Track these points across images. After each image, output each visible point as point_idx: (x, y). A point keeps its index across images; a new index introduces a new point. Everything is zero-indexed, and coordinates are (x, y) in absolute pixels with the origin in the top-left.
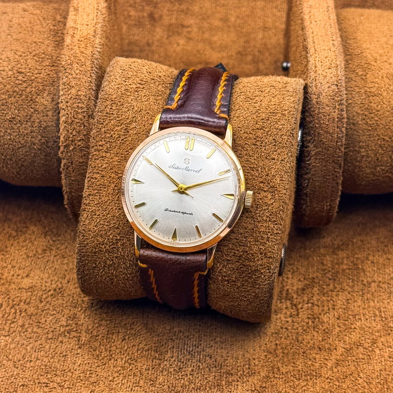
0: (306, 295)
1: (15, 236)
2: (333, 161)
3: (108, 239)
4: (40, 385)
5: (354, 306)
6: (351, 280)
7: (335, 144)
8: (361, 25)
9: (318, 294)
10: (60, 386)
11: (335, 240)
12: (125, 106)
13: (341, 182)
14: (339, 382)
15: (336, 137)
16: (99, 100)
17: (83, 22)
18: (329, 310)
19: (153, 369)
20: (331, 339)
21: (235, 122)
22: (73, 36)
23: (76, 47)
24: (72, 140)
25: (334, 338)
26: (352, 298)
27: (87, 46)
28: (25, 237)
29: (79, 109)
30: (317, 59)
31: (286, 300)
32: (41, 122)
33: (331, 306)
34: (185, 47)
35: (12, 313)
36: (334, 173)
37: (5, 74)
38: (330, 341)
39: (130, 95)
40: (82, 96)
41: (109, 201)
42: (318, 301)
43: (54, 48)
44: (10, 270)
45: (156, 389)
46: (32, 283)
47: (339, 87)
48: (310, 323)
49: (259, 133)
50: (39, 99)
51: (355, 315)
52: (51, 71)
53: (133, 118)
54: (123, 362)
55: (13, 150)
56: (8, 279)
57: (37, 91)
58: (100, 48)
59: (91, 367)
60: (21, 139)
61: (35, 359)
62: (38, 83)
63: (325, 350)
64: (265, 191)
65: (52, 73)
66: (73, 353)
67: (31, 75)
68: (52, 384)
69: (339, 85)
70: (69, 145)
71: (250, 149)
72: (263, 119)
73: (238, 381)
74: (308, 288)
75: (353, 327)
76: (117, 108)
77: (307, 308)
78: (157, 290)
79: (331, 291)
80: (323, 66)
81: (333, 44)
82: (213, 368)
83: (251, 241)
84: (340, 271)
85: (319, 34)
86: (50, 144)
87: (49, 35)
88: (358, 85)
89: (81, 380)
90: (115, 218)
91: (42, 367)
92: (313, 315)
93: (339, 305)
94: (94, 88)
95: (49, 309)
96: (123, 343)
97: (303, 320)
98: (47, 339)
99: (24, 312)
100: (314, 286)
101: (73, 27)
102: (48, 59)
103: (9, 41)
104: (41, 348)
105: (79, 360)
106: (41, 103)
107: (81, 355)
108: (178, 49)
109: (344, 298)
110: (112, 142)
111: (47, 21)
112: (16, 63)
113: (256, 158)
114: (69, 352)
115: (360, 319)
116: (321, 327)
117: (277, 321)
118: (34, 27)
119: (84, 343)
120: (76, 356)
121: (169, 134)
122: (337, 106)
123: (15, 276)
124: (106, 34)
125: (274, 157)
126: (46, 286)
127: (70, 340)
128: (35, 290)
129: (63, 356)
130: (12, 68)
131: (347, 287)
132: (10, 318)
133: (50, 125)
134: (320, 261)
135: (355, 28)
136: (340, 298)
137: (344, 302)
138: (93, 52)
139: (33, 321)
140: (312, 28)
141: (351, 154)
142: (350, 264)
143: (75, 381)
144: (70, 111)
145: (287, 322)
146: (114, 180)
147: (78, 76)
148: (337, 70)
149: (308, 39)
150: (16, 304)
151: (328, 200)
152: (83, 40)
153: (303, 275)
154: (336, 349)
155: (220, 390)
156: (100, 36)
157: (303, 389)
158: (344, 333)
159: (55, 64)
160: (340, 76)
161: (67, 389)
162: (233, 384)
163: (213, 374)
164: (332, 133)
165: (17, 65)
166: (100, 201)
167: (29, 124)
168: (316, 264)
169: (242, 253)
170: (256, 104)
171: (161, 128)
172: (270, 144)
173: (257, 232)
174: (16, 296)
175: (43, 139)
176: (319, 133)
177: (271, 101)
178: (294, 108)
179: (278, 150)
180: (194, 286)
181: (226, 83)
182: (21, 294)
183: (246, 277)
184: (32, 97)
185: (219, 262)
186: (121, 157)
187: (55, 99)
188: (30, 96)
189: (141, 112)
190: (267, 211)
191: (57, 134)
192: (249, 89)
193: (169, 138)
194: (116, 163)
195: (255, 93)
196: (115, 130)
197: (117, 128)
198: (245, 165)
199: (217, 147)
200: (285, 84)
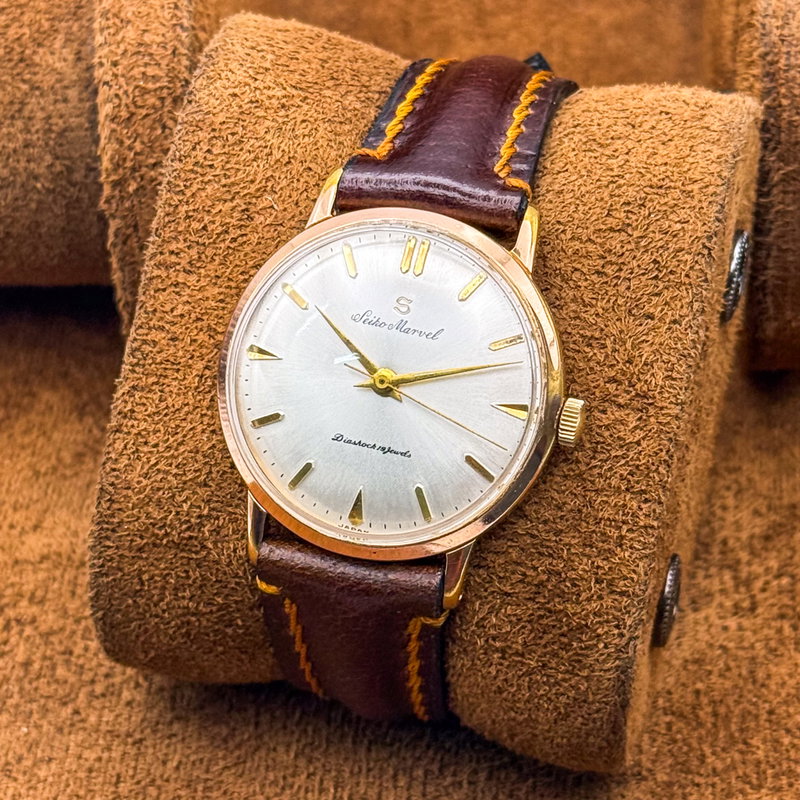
0: (774, 554)
3: (178, 513)
12: (247, 147)
16: (179, 127)
21: (550, 206)
24: (133, 167)
29: (146, 82)
32: (49, 117)
39: (265, 118)
40: (155, 47)
41: (186, 409)
49: (615, 242)
50: (42, 56)
53: (268, 180)
57: (36, 35)
62: (39, 12)
64: (620, 406)
70: (126, 180)
71: (585, 284)
72: (629, 204)
76: (226, 150)
78: (308, 658)
83: (571, 545)
90: (199, 457)
92: (794, 608)
99: (31, 625)
106: (48, 66)
110: (204, 244)
113: (600, 311)
117: (698, 628)
121: (359, 225)
123: (5, 529)
125: (652, 310)
128: (57, 563)
133: (73, 125)
144: (125, 87)
145: (725, 628)
146: (204, 351)
150: (8, 606)
153: (765, 498)
166: (163, 405)
167: (19, 124)
169: (545, 577)
170: (614, 161)
171: (340, 208)
172: (643, 274)
173: (591, 521)
174: (10, 581)
175: (58, 163)
176: (790, 123)
177: (656, 154)
178: (720, 176)
179: (665, 292)
180: (408, 655)
181: (537, 97)
182: (21, 578)
183: (553, 643)
184: (23, 52)
185: (480, 598)
186: (226, 287)
187: (83, 55)
188: (19, 50)
189: (290, 166)
190: (623, 462)
191: (93, 148)
192: (600, 116)
193: (357, 237)
194: (213, 304)
195: (615, 128)
196: (214, 212)
197: (220, 207)
198: (569, 330)
199: (488, 270)
200: (703, 108)
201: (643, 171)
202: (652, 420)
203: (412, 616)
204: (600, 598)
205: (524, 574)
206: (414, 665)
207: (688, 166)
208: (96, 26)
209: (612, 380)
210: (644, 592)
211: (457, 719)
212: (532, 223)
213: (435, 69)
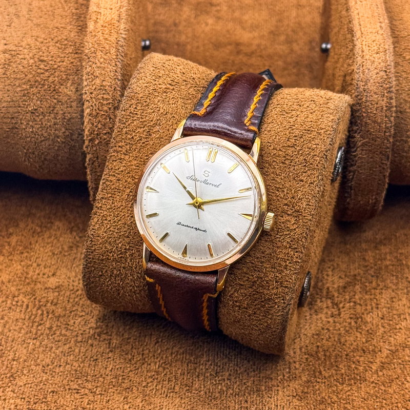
0: (348, 294)
1: (39, 233)
2: (381, 153)
3: (117, 247)
4: (71, 391)
5: (399, 305)
6: (395, 277)
7: (383, 135)
8: (407, 4)
9: (360, 292)
10: (91, 392)
11: (377, 234)
12: (151, 107)
13: (388, 175)
14: (385, 387)
15: (384, 127)
16: (124, 98)
17: (106, 6)
18: (372, 309)
19: (188, 373)
20: (375, 340)
21: (265, 136)
22: (96, 22)
23: (100, 33)
24: (97, 134)
25: (379, 339)
26: (396, 295)
27: (111, 33)
28: (50, 233)
29: (103, 101)
30: (364, 43)
31: (326, 299)
32: (64, 113)
33: (374, 305)
34: (214, 27)
35: (39, 314)
36: (381, 165)
37: (27, 62)
38: (374, 342)
39: (158, 96)
40: (107, 87)
41: (122, 207)
42: (360, 300)
43: (77, 34)
44: (36, 269)
45: (192, 394)
46: (59, 282)
47: (387, 73)
48: (353, 323)
49: (290, 151)
50: (63, 89)
51: (400, 315)
52: (75, 59)
53: (158, 120)
54: (157, 367)
55: (35, 143)
56: (34, 278)
57: (60, 81)
58: (126, 34)
59: (123, 372)
60: (44, 131)
61: (65, 364)
62: (61, 72)
63: (370, 353)
64: (288, 215)
65: (76, 61)
66: (104, 357)
67: (54, 63)
68: (83, 390)
69: (388, 71)
70: (94, 139)
71: (277, 167)
72: (296, 136)
73: (278, 386)
74: (349, 286)
75: (398, 327)
76: (142, 108)
77: (348, 307)
78: (165, 307)
79: (374, 289)
80: (370, 51)
81: (381, 27)
82: (251, 372)
83: (267, 267)
84: (383, 268)
85: (366, 16)
86: (74, 137)
87: (71, 20)
88: (405, 70)
89: (114, 386)
90: (126, 226)
91: (72, 372)
92: (356, 315)
93: (383, 304)
94: (119, 78)
95: (77, 310)
96: (156, 346)
97: (345, 320)
98: (76, 341)
99: (52, 313)
100: (355, 284)
101: (96, 12)
102: (71, 46)
103: (29, 27)
104: (70, 352)
105: (110, 364)
106: (65, 93)
107: (112, 359)
108: (207, 29)
109: (388, 296)
110: (132, 144)
111: (69, 4)
112: (38, 50)
113: (283, 178)
114: (100, 356)
115: (406, 319)
116: (364, 328)
117: (318, 321)
118: (55, 11)
119: (115, 346)
120: (107, 360)
121: (191, 142)
122: (386, 94)
123: (41, 275)
124: (131, 18)
125: (303, 178)
126: (73, 286)
127: (100, 343)
128: (62, 289)
129: (93, 361)
130: (33, 56)
131: (390, 285)
132: (37, 319)
133: (74, 117)
134: (362, 257)
135: (400, 8)
136: (383, 296)
137: (387, 301)
138: (118, 39)
139: (61, 323)
140: (357, 9)
141: (398, 144)
142: (394, 260)
143: (107, 387)
144: (95, 102)
145: (329, 322)
146: (130, 185)
147: (102, 65)
148: (385, 55)
149: (353, 21)
150: (42, 305)
151: (375, 193)
152: (107, 25)
153: (344, 272)
154: (381, 351)
155: (259, 396)
156: (125, 21)
157: (347, 394)
158: (389, 334)
159: (78, 51)
160: (389, 62)
161: (99, 396)
162: (273, 389)
163: (252, 379)
164: (380, 123)
165: (39, 52)
166: (113, 205)
167: (52, 115)
168: (357, 260)
169: (256, 279)
170: (292, 119)
171: (184, 135)
172: (300, 164)
173: (275, 258)
174: (43, 296)
175: (67, 131)
176: (366, 123)
177: (308, 117)
178: (332, 127)
179: (308, 172)
180: (203, 307)
181: (264, 92)
182: (48, 295)
183: (259, 305)
184: (55, 87)
185: (231, 286)
186: (140, 161)
187: (79, 89)
188: (53, 86)
189: (166, 116)
190: (289, 236)
191: (81, 126)
192: (288, 101)
193: (190, 147)
194: (134, 167)
195: (293, 106)
196: (136, 132)
197: (139, 130)
198: (270, 184)
199: (240, 162)
200: (328, 100)
201: (302, 124)
202: (301, 221)
203: (205, 293)
204: (277, 288)
205: (248, 278)
206: (205, 311)
207: (320, 123)
208: (84, 78)
209: (286, 205)
210: (294, 287)
211: (222, 331)
212: (258, 144)
213: (225, 78)
